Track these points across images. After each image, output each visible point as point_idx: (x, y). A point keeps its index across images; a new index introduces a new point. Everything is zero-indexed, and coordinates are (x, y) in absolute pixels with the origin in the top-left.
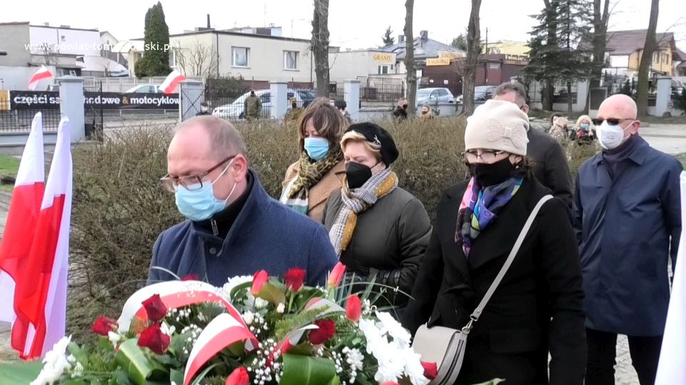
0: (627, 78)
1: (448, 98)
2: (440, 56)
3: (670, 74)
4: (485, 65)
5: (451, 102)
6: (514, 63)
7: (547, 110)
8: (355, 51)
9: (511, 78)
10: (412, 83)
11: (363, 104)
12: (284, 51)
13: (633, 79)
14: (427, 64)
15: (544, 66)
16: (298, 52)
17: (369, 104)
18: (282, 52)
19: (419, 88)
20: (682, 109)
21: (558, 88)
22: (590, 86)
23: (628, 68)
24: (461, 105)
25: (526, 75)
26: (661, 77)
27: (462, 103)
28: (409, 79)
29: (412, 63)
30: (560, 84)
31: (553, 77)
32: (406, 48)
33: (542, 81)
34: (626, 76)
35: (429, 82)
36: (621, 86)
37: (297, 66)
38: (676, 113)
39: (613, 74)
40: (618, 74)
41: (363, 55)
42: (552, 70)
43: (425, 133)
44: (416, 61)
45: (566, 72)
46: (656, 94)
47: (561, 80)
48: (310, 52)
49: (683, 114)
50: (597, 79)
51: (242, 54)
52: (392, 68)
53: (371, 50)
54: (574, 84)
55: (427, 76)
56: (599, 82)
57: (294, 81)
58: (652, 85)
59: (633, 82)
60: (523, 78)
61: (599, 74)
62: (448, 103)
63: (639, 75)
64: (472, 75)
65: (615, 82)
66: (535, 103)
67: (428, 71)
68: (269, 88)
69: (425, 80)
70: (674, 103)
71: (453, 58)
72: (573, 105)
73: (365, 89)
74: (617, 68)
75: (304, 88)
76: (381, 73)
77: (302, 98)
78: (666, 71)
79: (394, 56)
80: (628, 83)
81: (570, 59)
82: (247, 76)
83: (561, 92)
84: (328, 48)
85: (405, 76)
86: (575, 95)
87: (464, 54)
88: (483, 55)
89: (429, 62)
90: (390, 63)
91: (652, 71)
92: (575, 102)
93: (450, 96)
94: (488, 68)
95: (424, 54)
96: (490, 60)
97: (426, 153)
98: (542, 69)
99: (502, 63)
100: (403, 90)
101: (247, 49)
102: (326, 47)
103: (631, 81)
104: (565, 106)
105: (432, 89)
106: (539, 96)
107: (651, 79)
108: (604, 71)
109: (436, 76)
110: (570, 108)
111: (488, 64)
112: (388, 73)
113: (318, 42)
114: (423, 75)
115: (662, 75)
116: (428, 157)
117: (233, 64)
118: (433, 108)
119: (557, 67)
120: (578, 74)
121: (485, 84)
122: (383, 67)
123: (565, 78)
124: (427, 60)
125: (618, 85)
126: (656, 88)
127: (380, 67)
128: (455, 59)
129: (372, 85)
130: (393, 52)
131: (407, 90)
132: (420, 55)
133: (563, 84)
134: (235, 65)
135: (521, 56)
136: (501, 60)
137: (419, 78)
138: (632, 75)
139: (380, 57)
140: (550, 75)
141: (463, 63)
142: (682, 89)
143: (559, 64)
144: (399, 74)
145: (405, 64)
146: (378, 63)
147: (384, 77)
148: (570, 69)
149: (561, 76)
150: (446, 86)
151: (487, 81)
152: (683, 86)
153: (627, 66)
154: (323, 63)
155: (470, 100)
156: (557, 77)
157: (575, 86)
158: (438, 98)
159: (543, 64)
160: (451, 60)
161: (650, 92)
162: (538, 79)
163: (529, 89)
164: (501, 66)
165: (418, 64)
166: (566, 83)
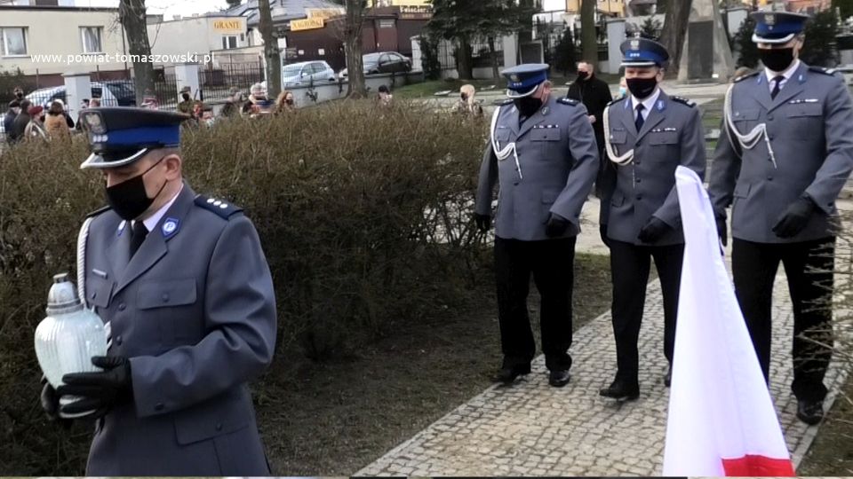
0: (566, 26)
1: (326, 75)
2: (309, 15)
3: (622, 15)
4: (373, 22)
5: (332, 79)
6: (413, 16)
7: (465, 78)
8: (186, 19)
9: (411, 38)
10: (273, 56)
11: (205, 94)
12: (80, 27)
13: (575, 25)
14: (292, 29)
15: (455, 18)
16: (102, 27)
17: (215, 93)
18: (78, 29)
19: (285, 64)
21: (476, 47)
22: (519, 41)
23: (566, 11)
24: (346, 83)
25: (431, 32)
26: (611, 19)
27: (347, 79)
28: (269, 52)
29: (270, 28)
30: (479, 41)
31: (468, 32)
32: (259, 8)
33: (453, 39)
34: (565, 23)
35: (297, 54)
36: (559, 36)
37: (103, 49)
39: (548, 21)
40: (554, 20)
41: (199, 23)
42: (467, 22)
43: (297, 132)
44: (275, 25)
45: (485, 25)
46: (607, 43)
47: (479, 36)
48: (120, 25)
50: (528, 30)
51: (16, 38)
52: (242, 39)
53: (209, 16)
54: (498, 39)
55: (293, 46)
56: (531, 34)
57: (100, 69)
58: (601, 32)
59: (576, 29)
60: (427, 37)
61: (529, 23)
62: (327, 82)
63: (582, 20)
64: (356, 38)
65: (552, 32)
66: (449, 71)
67: (295, 39)
68: (63, 84)
69: (292, 51)
71: (327, 17)
72: (499, 68)
73: (207, 72)
74: (552, 12)
75: (116, 79)
76: (228, 46)
77: (114, 93)
78: (616, 11)
79: (243, 23)
80: (568, 32)
81: (488, 6)
82: (28, 68)
83: (482, 51)
84: (145, 17)
85: (263, 48)
86: (501, 54)
87: (342, 11)
88: (368, 9)
89: (295, 26)
90: (240, 32)
91: (598, 12)
92: (502, 64)
93: (329, 72)
94: (377, 26)
95: (286, 15)
96: (379, 15)
97: (301, 161)
98: (452, 23)
99: (396, 20)
100: (261, 69)
101: (24, 29)
102: (141, 17)
103: (572, 29)
104: (489, 72)
105: (303, 64)
106: (451, 60)
107: (598, 23)
108: (535, 17)
109: (307, 45)
110: (496, 71)
111: (377, 22)
112: (238, 46)
113: (130, 10)
114: (288, 45)
115: (612, 17)
116: (305, 166)
117: (4, 54)
118: (307, 90)
119: (473, 17)
120: (503, 25)
121: (376, 50)
122: (230, 38)
123: (485, 33)
124: (291, 22)
125: (556, 36)
126: (606, 35)
127: (224, 39)
128: (331, 18)
129: (216, 65)
130: (241, 15)
131: (268, 68)
132: (281, 16)
133: (483, 41)
134: (7, 55)
135: (421, 7)
136: (394, 14)
137: (282, 50)
138: (573, 22)
139: (224, 25)
140: (463, 30)
141: (342, 23)
142: (639, 33)
143: (473, 14)
144: (254, 46)
145: (260, 31)
146: (221, 33)
147: (232, 52)
148: (489, 19)
149: (478, 30)
150: (321, 58)
151: (378, 45)
152: (641, 29)
153: (564, 8)
154: (140, 40)
155: (357, 75)
156: (473, 32)
157: (499, 43)
158: (313, 75)
159: (452, 16)
160: (324, 20)
161: (599, 42)
162: (447, 37)
163: (437, 51)
164: (396, 23)
165: (280, 29)
166: (487, 38)
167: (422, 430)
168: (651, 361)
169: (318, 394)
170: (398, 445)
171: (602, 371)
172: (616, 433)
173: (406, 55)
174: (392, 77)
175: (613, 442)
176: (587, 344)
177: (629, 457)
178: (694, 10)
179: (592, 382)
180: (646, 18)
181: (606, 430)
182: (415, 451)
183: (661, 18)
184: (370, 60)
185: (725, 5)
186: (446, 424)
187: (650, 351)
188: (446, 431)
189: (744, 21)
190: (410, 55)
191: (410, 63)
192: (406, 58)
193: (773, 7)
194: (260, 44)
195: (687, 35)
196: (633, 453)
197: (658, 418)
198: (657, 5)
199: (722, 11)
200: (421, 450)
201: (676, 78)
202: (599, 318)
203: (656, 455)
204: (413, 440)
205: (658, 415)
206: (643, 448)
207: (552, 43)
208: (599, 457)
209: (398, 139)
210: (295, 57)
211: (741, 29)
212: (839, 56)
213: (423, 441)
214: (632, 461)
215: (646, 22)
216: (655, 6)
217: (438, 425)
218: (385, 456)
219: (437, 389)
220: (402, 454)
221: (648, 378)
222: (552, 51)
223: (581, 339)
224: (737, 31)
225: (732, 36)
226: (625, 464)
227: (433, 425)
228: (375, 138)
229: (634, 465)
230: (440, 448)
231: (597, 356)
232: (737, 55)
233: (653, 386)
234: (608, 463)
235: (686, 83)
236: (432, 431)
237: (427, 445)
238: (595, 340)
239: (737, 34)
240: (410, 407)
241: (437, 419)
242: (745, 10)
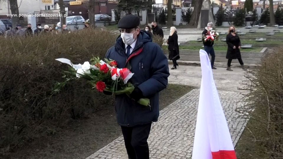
0: (163, 9)
1: (82, 21)
3: (181, 6)
4: (99, 3)
5: (84, 22)
6: (112, 3)
9: (112, 10)
13: (165, 9)
14: (70, 4)
15: (126, 4)
19: (67, 16)
20: (187, 22)
22: (147, 13)
25: (118, 8)
28: (62, 12)
29: (62, 3)
30: (134, 12)
31: (131, 9)
33: (126, 11)
34: (162, 8)
35: (72, 13)
36: (160, 12)
38: (184, 23)
39: (157, 7)
40: (159, 7)
42: (130, 6)
43: (70, 38)
44: (64, 3)
45: (136, 7)
46: (175, 15)
49: (187, 24)
50: (150, 9)
52: (52, 7)
54: (141, 12)
55: (70, 10)
56: (151, 11)
58: (174, 11)
59: (166, 10)
60: (117, 10)
61: (151, 7)
62: (82, 23)
63: (168, 7)
64: (93, 9)
65: (158, 11)
67: (71, 8)
69: (70, 12)
70: (183, 19)
71: (83, 1)
73: (39, 18)
74: (158, 4)
76: (47, 9)
78: (178, 5)
79: (53, 1)
80: (163, 11)
85: (60, 10)
86: (141, 17)
90: (51, 4)
91: (173, 5)
93: (83, 20)
94: (100, 5)
96: (101, 1)
97: (71, 48)
98: (126, 5)
99: (107, 3)
100: (59, 18)
103: (165, 10)
105: (74, 17)
107: (173, 9)
108: (153, 5)
109: (75, 10)
111: (100, 3)
112: (51, 9)
115: (177, 7)
116: (72, 50)
118: (75, 26)
119: (132, 4)
120: (143, 7)
121: (99, 13)
122: (48, 6)
123: (136, 9)
124: (70, 2)
125: (159, 12)
126: (175, 12)
127: (46, 6)
128: (84, 1)
131: (61, 17)
133: (135, 12)
137: (66, 11)
138: (165, 7)
139: (46, 2)
140: (129, 8)
141: (88, 3)
142: (186, 13)
143: (133, 3)
144: (57, 10)
145: (59, 4)
146: (45, 4)
147: (48, 11)
148: (138, 5)
149: (134, 8)
150: (80, 15)
151: (100, 12)
152: (186, 11)
153: (162, 3)
154: (15, 5)
155: (93, 21)
156: (133, 9)
157: (141, 13)
158: (77, 21)
159: (125, 3)
160: (82, 2)
161: (173, 15)
162: (124, 10)
163: (120, 15)
164: (106, 4)
165: (66, 4)
166: (137, 11)
167: (110, 142)
168: (187, 119)
169: (74, 130)
170: (102, 148)
171: (171, 122)
172: (175, 143)
173: (110, 16)
174: (105, 23)
175: (174, 146)
176: (166, 113)
177: (179, 151)
178: (203, 6)
179: (167, 126)
180: (188, 8)
181: (171, 142)
182: (108, 150)
183: (193, 8)
184: (97, 16)
185: (212, 5)
186: (119, 141)
187: (186, 116)
188: (119, 143)
189: (218, 11)
190: (111, 16)
191: (111, 19)
192: (109, 17)
193: (227, 7)
194: (59, 9)
195: (201, 14)
196: (180, 150)
197: (188, 138)
198: (192, 4)
199: (211, 7)
200: (110, 149)
201: (197, 28)
202: (170, 105)
203: (187, 150)
204: (107, 146)
205: (188, 137)
206: (183, 148)
207: (158, 14)
208: (169, 151)
209: (105, 42)
210: (71, 14)
211: (217, 13)
212: (246, 23)
213: (110, 146)
214: (180, 152)
215: (188, 9)
216: (191, 4)
217: (116, 141)
218: (97, 152)
219: (116, 128)
220: (103, 151)
221: (186, 125)
222: (158, 17)
223: (165, 112)
224: (216, 14)
225: (214, 15)
226: (177, 153)
227: (114, 141)
228: (97, 42)
229: (181, 153)
230: (116, 149)
231: (170, 117)
232: (216, 21)
233: (187, 127)
234: (172, 153)
235: (200, 29)
236: (114, 143)
237: (112, 147)
238: (169, 112)
239: (216, 15)
240: (107, 135)
241: (116, 139)
242: (218, 7)
